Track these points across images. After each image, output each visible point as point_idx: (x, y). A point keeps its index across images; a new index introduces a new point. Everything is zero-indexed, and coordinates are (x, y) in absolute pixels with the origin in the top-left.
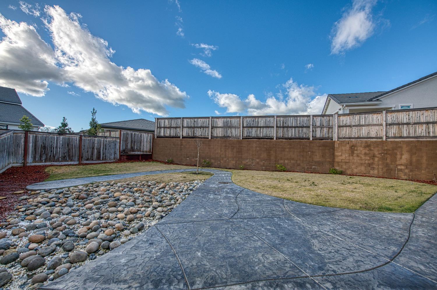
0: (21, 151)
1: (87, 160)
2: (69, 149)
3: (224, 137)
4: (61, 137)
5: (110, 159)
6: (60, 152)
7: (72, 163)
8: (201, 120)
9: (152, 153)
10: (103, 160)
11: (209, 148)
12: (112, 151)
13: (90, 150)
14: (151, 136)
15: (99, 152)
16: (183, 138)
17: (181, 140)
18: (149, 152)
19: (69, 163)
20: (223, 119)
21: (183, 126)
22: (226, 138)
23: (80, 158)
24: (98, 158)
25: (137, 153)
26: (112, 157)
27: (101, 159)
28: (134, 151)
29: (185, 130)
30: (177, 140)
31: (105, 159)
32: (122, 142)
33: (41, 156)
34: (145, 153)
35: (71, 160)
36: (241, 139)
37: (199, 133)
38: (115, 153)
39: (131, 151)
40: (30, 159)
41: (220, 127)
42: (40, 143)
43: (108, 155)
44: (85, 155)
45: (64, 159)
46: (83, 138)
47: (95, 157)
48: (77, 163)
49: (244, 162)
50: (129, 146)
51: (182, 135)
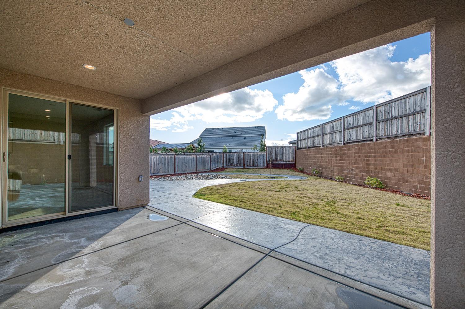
0: (222, 161)
1: (248, 166)
2: (239, 160)
3: (331, 144)
4: (236, 154)
5: (260, 166)
6: (235, 162)
7: (240, 167)
8: (317, 128)
9: (295, 162)
10: (256, 166)
11: (322, 157)
12: (262, 161)
13: (249, 161)
14: (293, 148)
15: (253, 162)
16: (308, 148)
17: (307, 150)
18: (292, 161)
19: (239, 167)
20: (330, 124)
21: (308, 137)
22: (332, 145)
23: (244, 165)
24: (253, 165)
25: (280, 162)
26: (262, 165)
27: (255, 166)
28: (278, 161)
29: (309, 140)
30: (305, 150)
31: (257, 166)
32: (268, 155)
33: (228, 164)
34: (288, 163)
35: (240, 166)
36: (343, 144)
37: (317, 141)
38: (263, 162)
39: (275, 161)
40: (225, 165)
41: (328, 134)
42: (228, 158)
43: (259, 163)
44: (246, 163)
45: (237, 165)
46: (245, 154)
47: (251, 165)
48: (243, 167)
49: (346, 172)
50: (274, 158)
51: (308, 146)
